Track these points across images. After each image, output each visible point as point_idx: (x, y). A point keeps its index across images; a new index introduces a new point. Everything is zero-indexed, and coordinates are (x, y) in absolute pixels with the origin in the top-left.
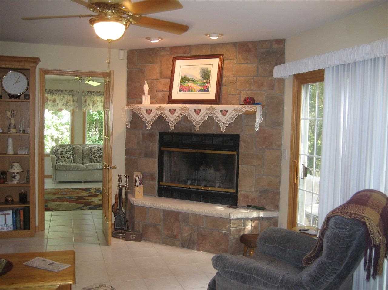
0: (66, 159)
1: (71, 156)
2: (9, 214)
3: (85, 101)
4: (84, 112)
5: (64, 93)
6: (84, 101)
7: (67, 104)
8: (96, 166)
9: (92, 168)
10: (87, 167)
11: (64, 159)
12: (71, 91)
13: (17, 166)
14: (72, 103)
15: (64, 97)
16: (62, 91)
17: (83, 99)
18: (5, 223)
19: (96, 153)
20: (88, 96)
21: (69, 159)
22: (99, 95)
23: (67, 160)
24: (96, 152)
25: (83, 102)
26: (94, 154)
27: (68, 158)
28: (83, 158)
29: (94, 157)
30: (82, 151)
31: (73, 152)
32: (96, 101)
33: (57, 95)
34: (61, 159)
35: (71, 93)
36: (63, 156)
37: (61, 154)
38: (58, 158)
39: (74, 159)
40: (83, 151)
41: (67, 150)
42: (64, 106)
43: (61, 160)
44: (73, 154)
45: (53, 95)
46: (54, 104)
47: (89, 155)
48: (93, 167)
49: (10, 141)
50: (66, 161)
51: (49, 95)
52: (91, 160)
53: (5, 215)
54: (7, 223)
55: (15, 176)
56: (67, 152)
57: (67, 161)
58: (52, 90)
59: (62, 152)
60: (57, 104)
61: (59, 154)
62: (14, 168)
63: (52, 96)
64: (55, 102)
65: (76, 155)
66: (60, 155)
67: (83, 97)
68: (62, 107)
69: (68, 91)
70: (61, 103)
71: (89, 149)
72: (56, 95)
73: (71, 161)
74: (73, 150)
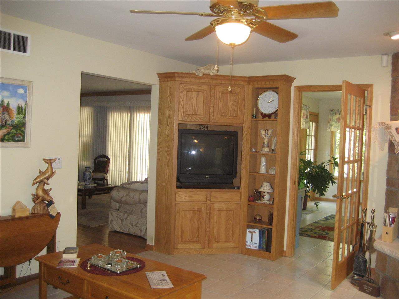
2: (255, 233)
13: (266, 186)
18: (252, 241)
49: (263, 160)
53: (252, 232)
54: (253, 241)
55: (264, 196)
62: (263, 187)
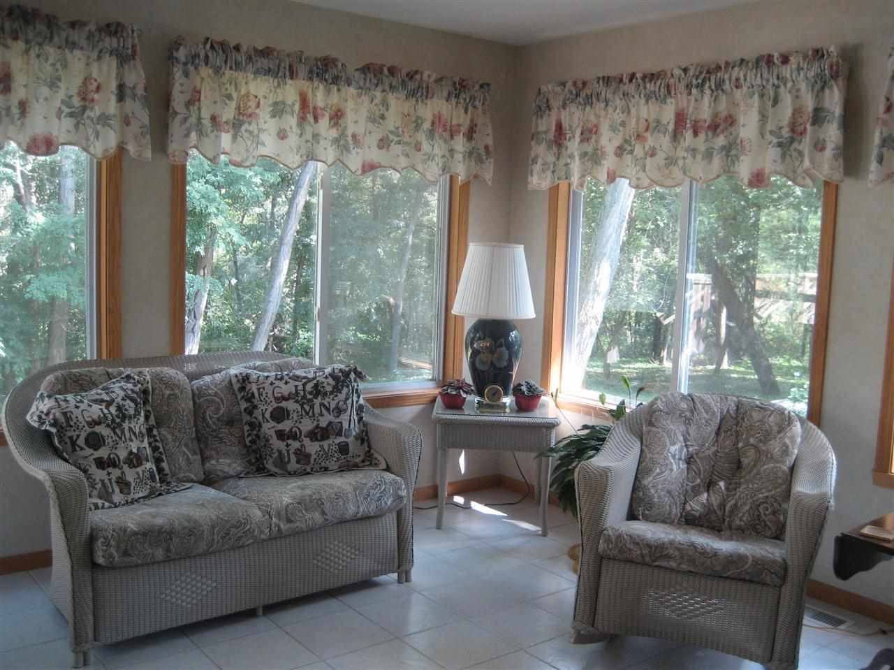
3: (195, 102)
5: (64, 35)
6: (187, 97)
7: (83, 109)
11: (116, 473)
12: (108, 25)
14: (111, 105)
15: (64, 65)
17: (181, 85)
19: (294, 416)
20: (205, 71)
22: (268, 72)
23: (131, 474)
24: (291, 405)
25: (179, 107)
29: (284, 435)
31: (147, 418)
32: (252, 104)
33: (22, 45)
35: (109, 42)
36: (104, 453)
37: (94, 441)
39: (160, 460)
40: (193, 399)
42: (68, 123)
52: (254, 452)
60: (22, 103)
64: (8, 91)
67: (178, 74)
68: (53, 128)
69: (92, 27)
70: (46, 100)
72: (11, 42)
73: (153, 476)
74: (144, 403)
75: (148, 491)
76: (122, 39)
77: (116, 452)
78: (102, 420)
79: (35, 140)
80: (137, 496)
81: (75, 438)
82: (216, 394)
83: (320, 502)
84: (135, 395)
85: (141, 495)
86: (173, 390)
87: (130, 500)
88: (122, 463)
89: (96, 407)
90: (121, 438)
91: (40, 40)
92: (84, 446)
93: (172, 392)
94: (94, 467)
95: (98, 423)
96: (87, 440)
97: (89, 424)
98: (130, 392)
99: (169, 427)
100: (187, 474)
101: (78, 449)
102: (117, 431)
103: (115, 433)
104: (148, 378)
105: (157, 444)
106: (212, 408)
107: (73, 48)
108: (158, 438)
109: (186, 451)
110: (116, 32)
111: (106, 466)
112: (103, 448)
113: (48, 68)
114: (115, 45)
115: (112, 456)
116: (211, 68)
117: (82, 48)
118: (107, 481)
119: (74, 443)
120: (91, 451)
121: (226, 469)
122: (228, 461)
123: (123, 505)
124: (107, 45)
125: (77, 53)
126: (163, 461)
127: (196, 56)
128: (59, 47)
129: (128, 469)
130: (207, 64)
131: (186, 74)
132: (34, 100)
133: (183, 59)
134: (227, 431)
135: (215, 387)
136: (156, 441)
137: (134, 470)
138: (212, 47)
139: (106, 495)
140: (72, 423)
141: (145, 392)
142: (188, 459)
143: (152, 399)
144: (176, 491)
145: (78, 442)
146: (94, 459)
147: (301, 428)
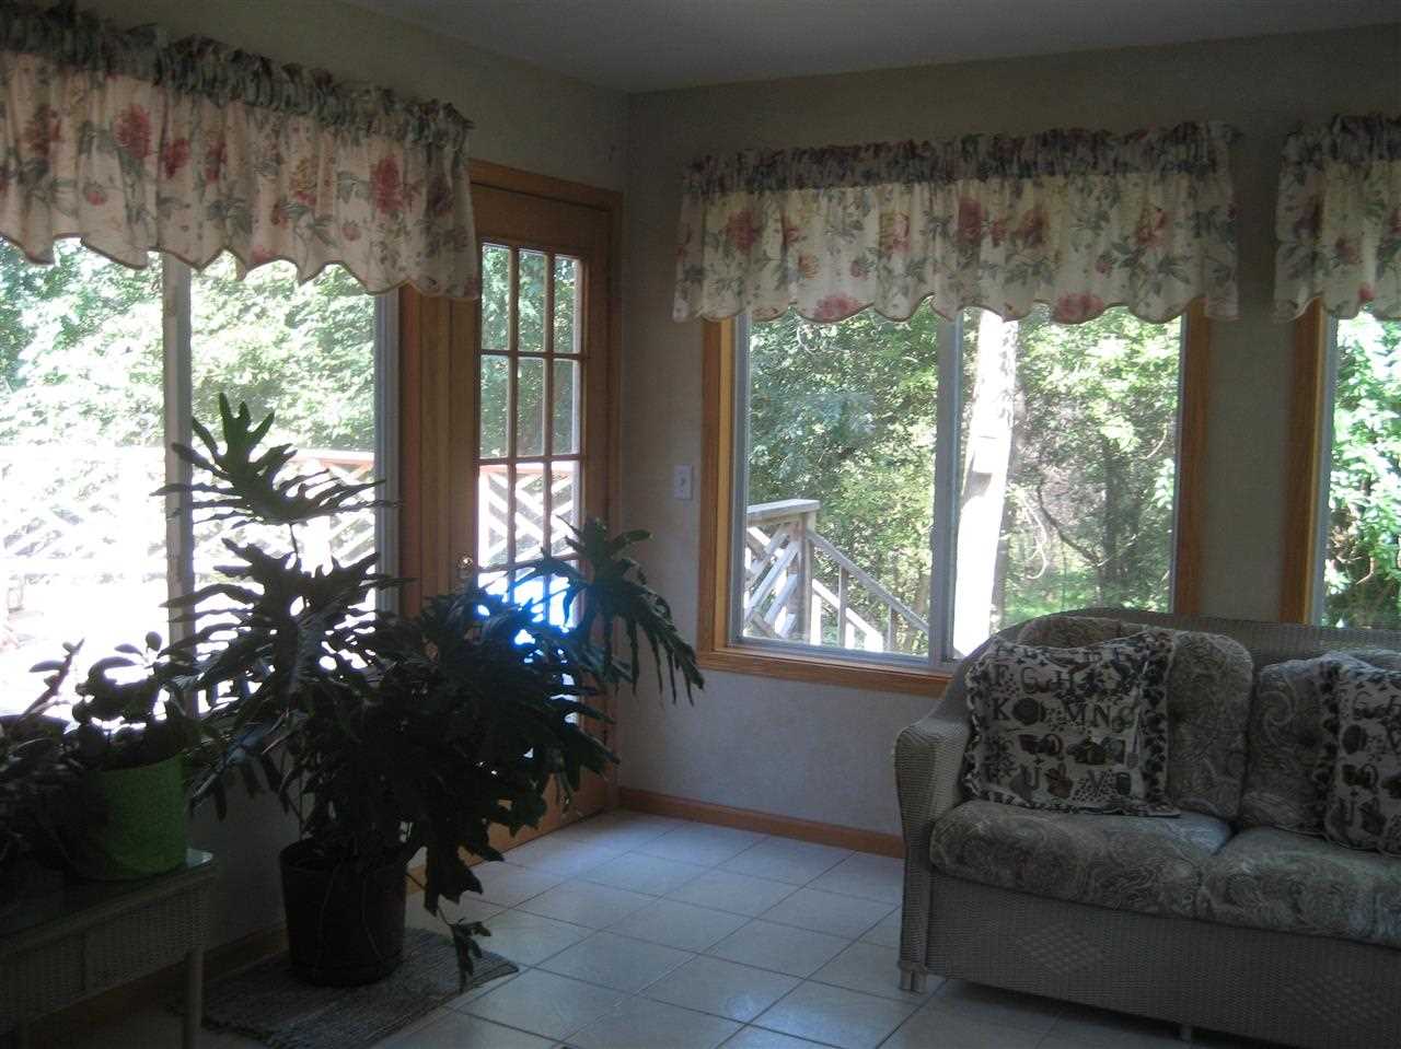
0: (1069, 761)
1: (1130, 734)
3: (1313, 221)
4: (1298, 322)
5: (1111, 155)
6: (1293, 217)
7: (1140, 252)
8: (1337, 902)
9: (1283, 913)
10: (1228, 899)
11: (1050, 763)
12: (1176, 130)
14: (1181, 241)
15: (1117, 197)
16: (1098, 141)
17: (1290, 198)
19: (1373, 746)
20: (1334, 169)
21: (1097, 770)
23: (1075, 772)
24: (1373, 727)
25: (1284, 233)
26: (1351, 749)
27: (1088, 753)
28: (1252, 758)
29: (1352, 776)
30: (1242, 698)
31: (1154, 702)
33: (1060, 180)
34: (1022, 757)
35: (1179, 152)
36: (1038, 731)
37: (1029, 712)
38: (997, 749)
39: (1157, 767)
40: (1254, 690)
41: (1090, 677)
42: (1119, 275)
43: (1016, 773)
44: (1156, 721)
45: (1028, 185)
46: (1025, 255)
47: (1309, 741)
48: (1296, 908)
50: (1067, 785)
51: (994, 182)
52: (1322, 795)
56: (1091, 702)
57: (1076, 786)
58: (1018, 144)
59: (1038, 697)
60: (1058, 256)
61: (1007, 709)
63: (1018, 192)
64: (1039, 240)
65: (1183, 729)
66: (1014, 723)
67: (1286, 180)
68: (1098, 285)
69: (1153, 136)
70: (1088, 246)
71: (1319, 682)
72: (1045, 179)
73: (1123, 785)
74: (1154, 679)
75: (1104, 804)
76: (1193, 146)
77: (1061, 735)
78: (1052, 687)
79: (1067, 301)
80: (1080, 804)
81: (1000, 702)
82: (1286, 689)
83: (1294, 888)
84: (1128, 664)
85: (1087, 804)
86: (1207, 668)
87: (1063, 806)
88: (1064, 751)
89: (1053, 668)
90: (1074, 718)
91: (1082, 169)
92: (1011, 716)
93: (1205, 672)
94: (1017, 745)
95: (1044, 689)
96: (1017, 711)
97: (1027, 686)
98: (1122, 658)
99: (1194, 724)
100: (1203, 801)
101: (1001, 716)
102: (1073, 707)
103: (1068, 709)
104: (1174, 644)
105: (1161, 743)
106: (1273, 710)
107: (1125, 172)
108: (1165, 735)
109: (1212, 768)
110: (1184, 138)
111: (1037, 749)
112: (1038, 724)
113: (1092, 203)
114: (1183, 156)
115: (1051, 738)
116: (1345, 161)
117: (1137, 169)
118: (1032, 771)
119: (997, 710)
120: (1018, 724)
121: (1270, 810)
122: (1277, 799)
123: (1050, 809)
124: (1170, 157)
125: (1133, 177)
126: (1161, 769)
127: (1318, 147)
128: (1107, 173)
129: (1073, 764)
130: (1335, 158)
131: (1301, 179)
132: (1072, 249)
133: (1294, 158)
134: (1292, 751)
135: (1291, 677)
136: (1161, 738)
137: (1085, 767)
138: (1344, 128)
139: (1024, 786)
140: (1002, 682)
141: (1161, 664)
142: (1209, 779)
143: (1170, 676)
144: (1147, 816)
145: (1003, 708)
146: (1021, 736)
147: (1379, 770)
